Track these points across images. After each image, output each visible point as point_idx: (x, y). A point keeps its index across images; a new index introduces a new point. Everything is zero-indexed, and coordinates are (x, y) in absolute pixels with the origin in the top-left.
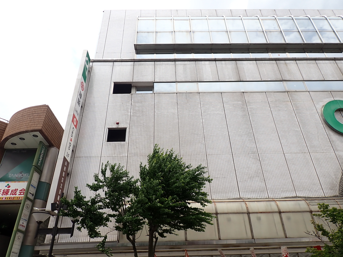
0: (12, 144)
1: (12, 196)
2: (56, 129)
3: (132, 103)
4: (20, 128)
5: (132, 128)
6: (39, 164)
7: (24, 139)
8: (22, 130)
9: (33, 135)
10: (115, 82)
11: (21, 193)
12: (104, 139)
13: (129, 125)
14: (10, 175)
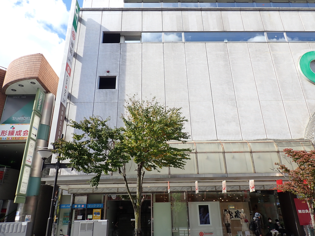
0: (12, 90)
1: (17, 136)
2: (51, 77)
3: (121, 52)
4: (18, 76)
5: (122, 76)
6: (38, 109)
7: (23, 86)
8: (20, 77)
9: (31, 83)
10: (104, 31)
11: (25, 133)
12: (96, 86)
13: (118, 74)
14: (14, 118)
